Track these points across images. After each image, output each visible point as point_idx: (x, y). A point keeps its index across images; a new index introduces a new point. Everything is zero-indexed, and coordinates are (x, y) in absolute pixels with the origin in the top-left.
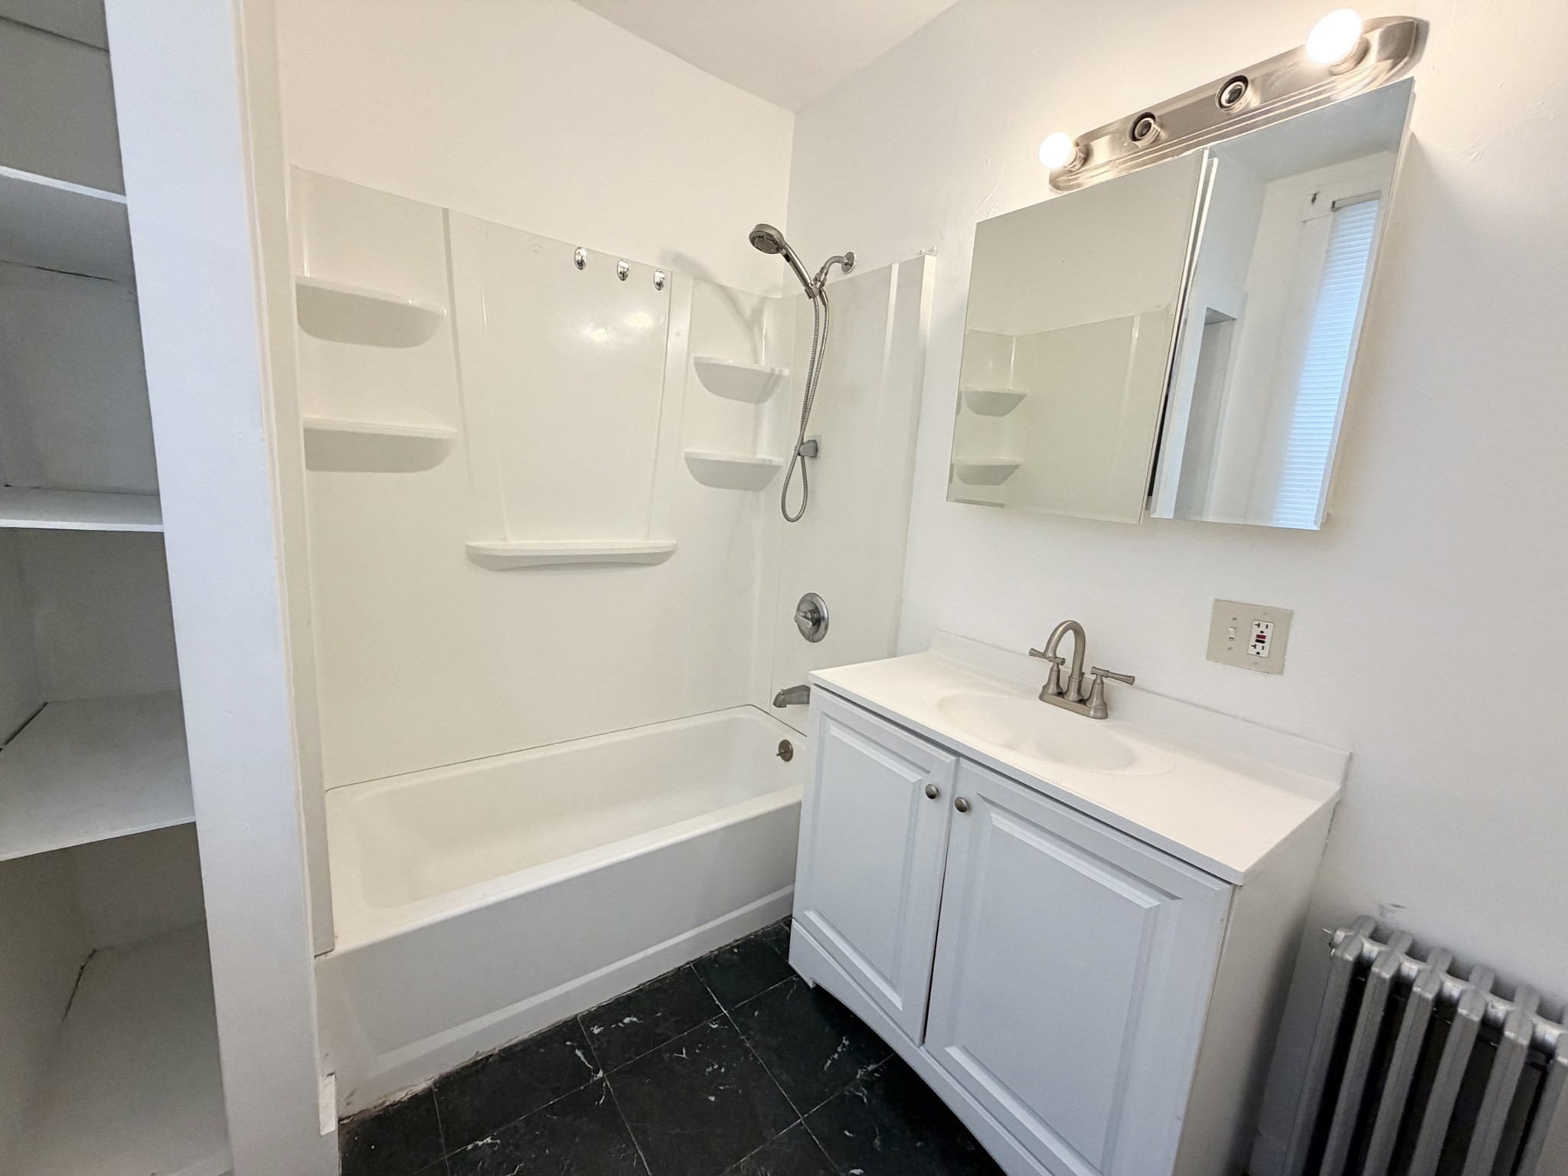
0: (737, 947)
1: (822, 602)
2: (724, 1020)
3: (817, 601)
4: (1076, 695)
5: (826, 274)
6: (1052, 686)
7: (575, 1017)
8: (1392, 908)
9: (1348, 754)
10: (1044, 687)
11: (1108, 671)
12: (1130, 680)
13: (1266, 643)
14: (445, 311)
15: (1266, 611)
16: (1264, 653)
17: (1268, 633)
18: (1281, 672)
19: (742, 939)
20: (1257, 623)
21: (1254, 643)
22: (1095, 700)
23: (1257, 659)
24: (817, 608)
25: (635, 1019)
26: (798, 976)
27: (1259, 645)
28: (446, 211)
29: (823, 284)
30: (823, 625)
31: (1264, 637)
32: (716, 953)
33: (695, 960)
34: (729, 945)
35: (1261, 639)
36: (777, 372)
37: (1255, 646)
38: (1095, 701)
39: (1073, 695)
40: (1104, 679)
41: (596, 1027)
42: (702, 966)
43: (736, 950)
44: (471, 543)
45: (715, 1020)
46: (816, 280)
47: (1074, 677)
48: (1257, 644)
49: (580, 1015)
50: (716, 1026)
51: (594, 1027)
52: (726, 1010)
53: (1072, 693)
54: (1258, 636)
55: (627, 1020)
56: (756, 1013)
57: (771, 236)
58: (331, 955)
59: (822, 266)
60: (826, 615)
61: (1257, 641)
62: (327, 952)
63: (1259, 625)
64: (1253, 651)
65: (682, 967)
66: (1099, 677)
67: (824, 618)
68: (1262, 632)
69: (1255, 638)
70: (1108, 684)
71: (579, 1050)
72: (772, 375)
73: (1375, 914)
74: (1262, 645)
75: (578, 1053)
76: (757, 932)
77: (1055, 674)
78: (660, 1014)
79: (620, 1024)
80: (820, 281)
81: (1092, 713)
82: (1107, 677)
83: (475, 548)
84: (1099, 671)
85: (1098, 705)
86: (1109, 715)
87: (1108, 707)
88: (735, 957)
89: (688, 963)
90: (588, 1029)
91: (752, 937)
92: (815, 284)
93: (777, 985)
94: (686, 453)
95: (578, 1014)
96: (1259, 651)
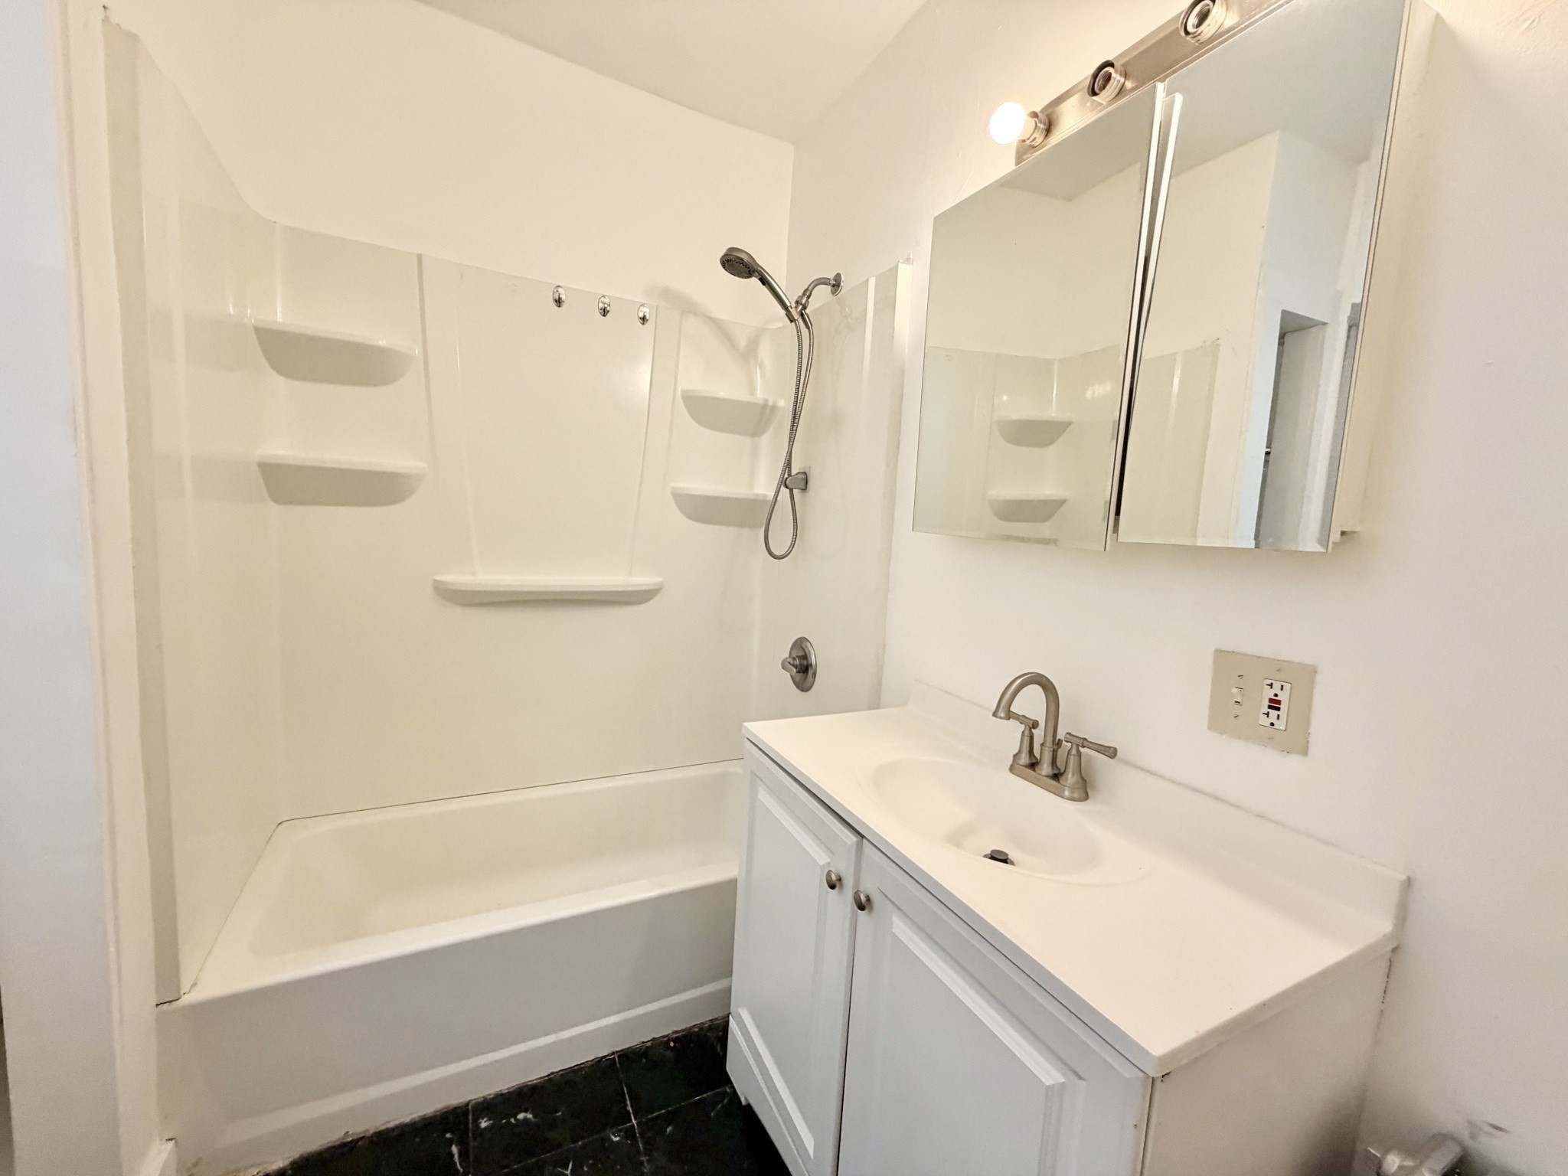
0: (675, 1040)
1: (810, 648)
2: (630, 1134)
3: (806, 646)
4: (1050, 768)
5: (808, 297)
6: (1024, 755)
7: (467, 1104)
8: (1491, 1130)
9: (1404, 877)
10: (1015, 756)
11: (1085, 739)
12: (1111, 752)
13: (1281, 710)
14: (417, 351)
15: (1280, 666)
16: (1280, 725)
17: (1283, 697)
18: (1305, 752)
19: (683, 1031)
20: (1269, 682)
21: (1266, 710)
22: (1070, 776)
23: (1271, 730)
24: (806, 654)
25: (530, 1116)
26: (733, 1087)
27: (1272, 712)
28: (419, 257)
29: (805, 308)
30: (811, 672)
31: (1279, 702)
32: (649, 1044)
33: (622, 1050)
34: (667, 1036)
35: (1275, 704)
36: (770, 403)
37: (1267, 714)
38: (1070, 778)
39: (1046, 768)
40: (1081, 749)
41: (485, 1119)
42: (628, 1057)
43: (672, 1044)
44: (438, 578)
45: (620, 1131)
46: (797, 302)
47: (1048, 745)
48: (1270, 710)
49: (474, 1102)
50: (618, 1139)
51: (483, 1119)
52: (635, 1119)
53: (1045, 766)
54: (1271, 700)
55: (521, 1116)
56: (669, 1130)
57: (742, 259)
58: (175, 1004)
59: (806, 287)
60: (814, 663)
61: (1270, 707)
62: (171, 1002)
63: (1271, 685)
64: (1267, 722)
65: (604, 1057)
66: (1074, 746)
67: (811, 665)
68: (1276, 695)
69: (1267, 703)
70: (1087, 755)
71: (456, 1146)
72: (765, 406)
73: (1464, 1133)
74: (1277, 712)
75: (455, 1149)
76: (703, 1024)
77: (1027, 740)
78: (560, 1113)
79: (513, 1120)
80: (801, 304)
81: (1067, 793)
82: (1084, 747)
83: (442, 582)
84: (1075, 739)
85: (1077, 783)
86: (1090, 794)
87: (1088, 784)
88: (668, 1053)
89: (613, 1053)
90: (476, 1120)
91: (696, 1030)
92: (796, 307)
93: (705, 1095)
94: (673, 488)
95: (472, 1100)
96: (1275, 721)
